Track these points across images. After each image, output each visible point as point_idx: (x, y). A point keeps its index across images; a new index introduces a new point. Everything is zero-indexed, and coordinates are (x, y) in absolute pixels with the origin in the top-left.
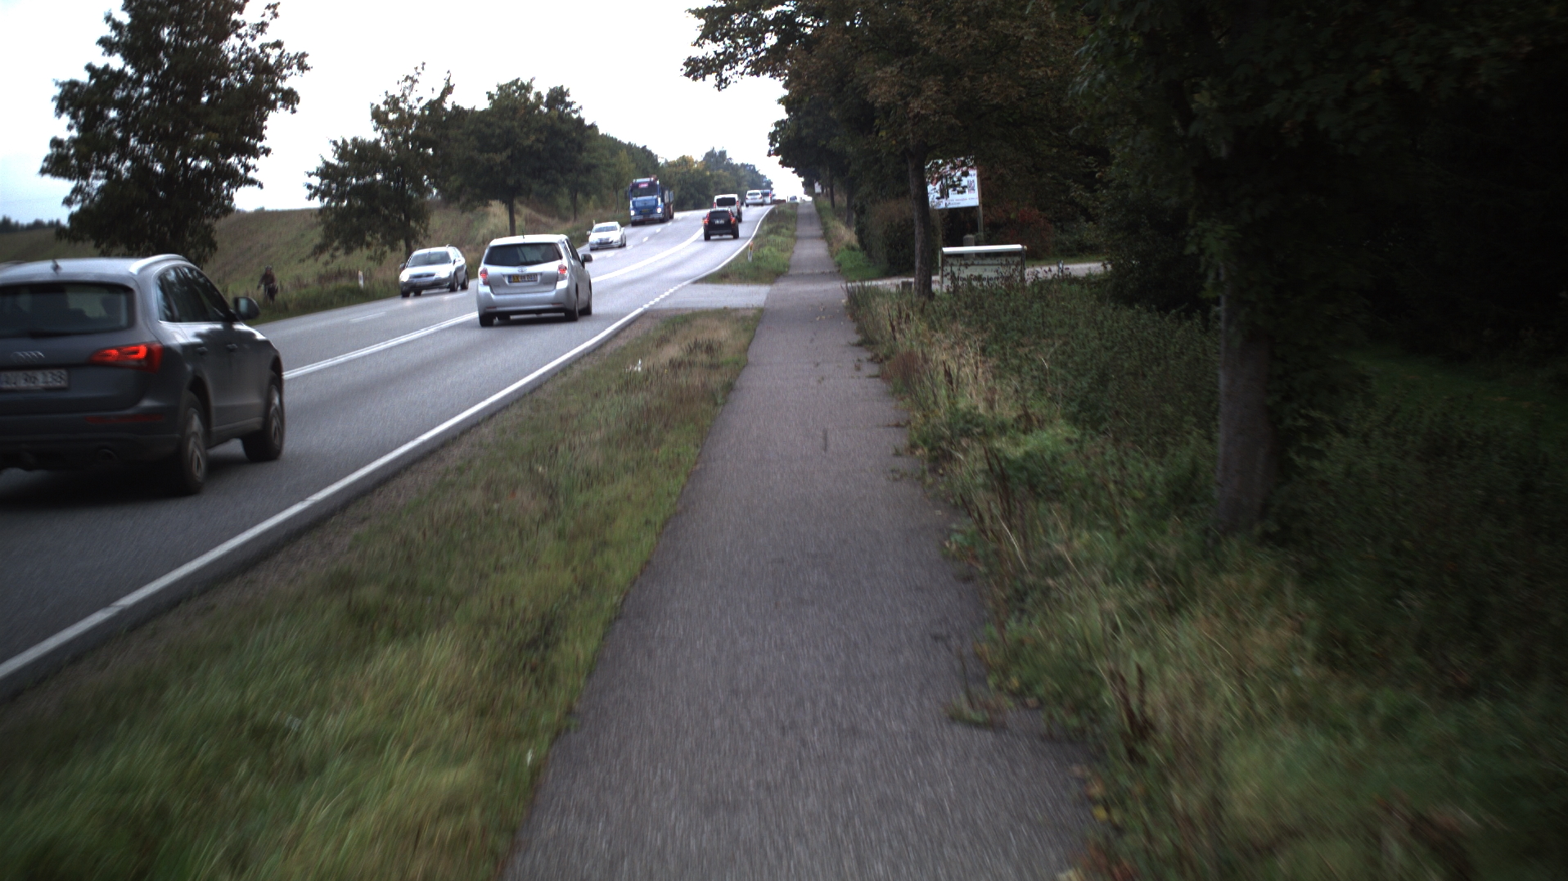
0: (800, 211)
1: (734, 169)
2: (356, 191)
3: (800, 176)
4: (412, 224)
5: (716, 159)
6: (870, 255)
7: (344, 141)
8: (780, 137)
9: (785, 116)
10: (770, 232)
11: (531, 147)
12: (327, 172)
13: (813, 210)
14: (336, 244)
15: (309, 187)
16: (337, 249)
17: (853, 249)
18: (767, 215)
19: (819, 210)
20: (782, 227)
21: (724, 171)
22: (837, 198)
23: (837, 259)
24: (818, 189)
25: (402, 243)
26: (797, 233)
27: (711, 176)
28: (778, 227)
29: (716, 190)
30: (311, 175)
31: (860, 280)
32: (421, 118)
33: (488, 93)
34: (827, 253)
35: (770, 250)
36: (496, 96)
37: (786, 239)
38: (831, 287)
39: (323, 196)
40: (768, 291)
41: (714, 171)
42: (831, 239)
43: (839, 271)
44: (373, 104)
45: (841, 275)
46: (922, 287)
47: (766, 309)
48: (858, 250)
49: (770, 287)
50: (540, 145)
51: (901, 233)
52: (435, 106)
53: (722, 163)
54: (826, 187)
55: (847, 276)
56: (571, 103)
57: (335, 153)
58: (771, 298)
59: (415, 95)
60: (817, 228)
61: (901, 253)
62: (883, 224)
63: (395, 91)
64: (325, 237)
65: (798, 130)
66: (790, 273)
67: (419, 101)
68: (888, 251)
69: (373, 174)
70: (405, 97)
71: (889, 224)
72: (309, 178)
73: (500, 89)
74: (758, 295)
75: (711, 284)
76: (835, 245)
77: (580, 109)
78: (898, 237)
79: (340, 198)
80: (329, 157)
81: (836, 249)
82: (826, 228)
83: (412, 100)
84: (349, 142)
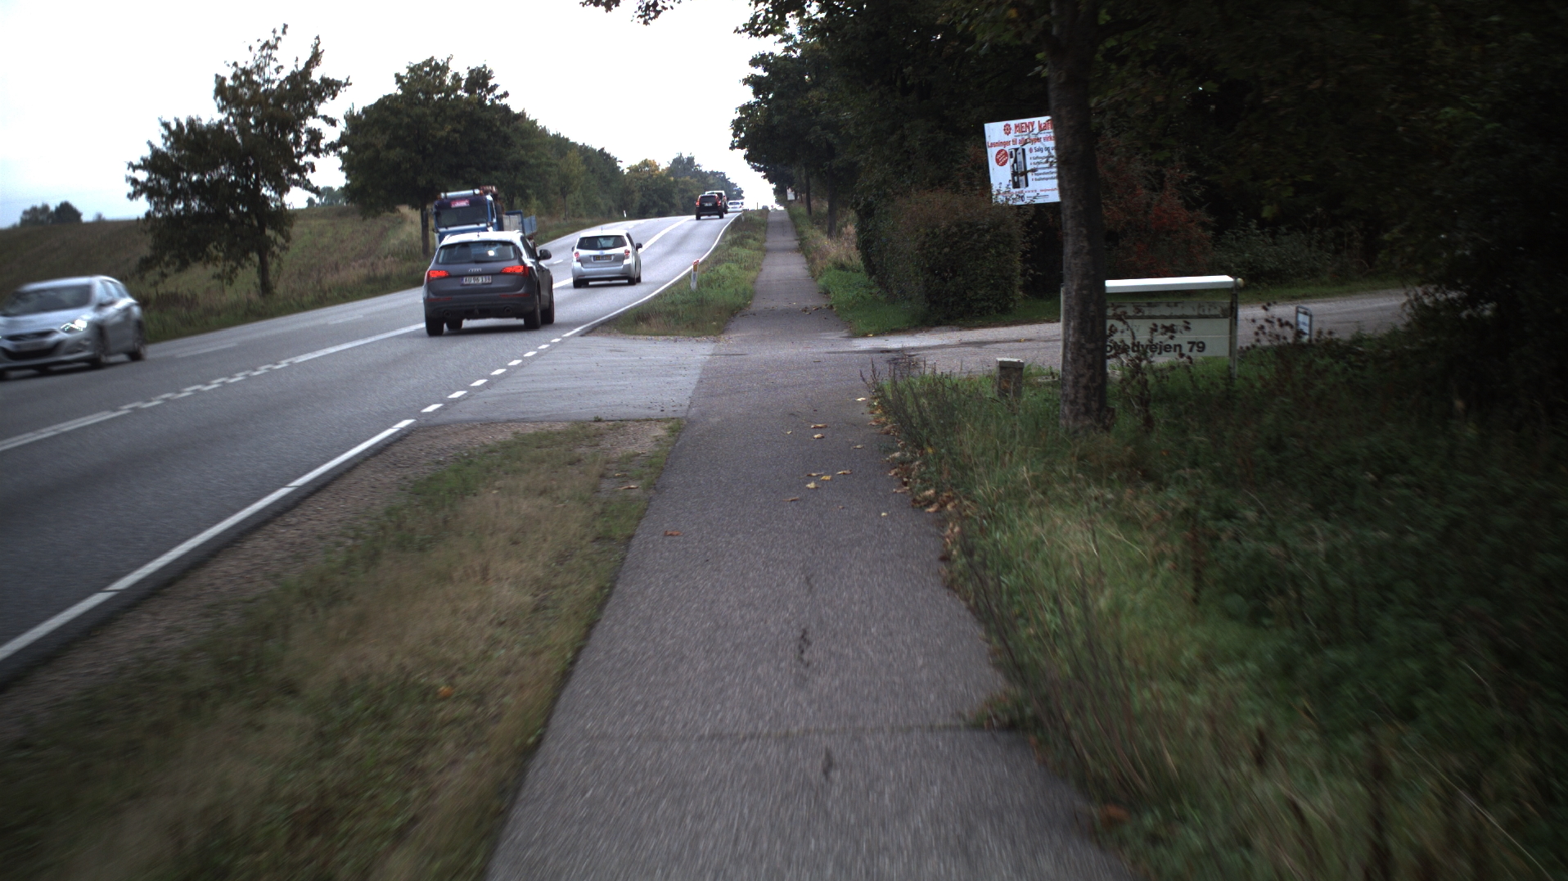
0: (771, 218)
1: (702, 176)
2: (198, 189)
3: (771, 182)
4: (269, 232)
5: (683, 165)
6: (882, 283)
7: (179, 125)
8: (747, 126)
9: (753, 99)
10: (734, 243)
11: (446, 139)
12: (156, 163)
13: (786, 217)
14: (167, 258)
15: (134, 182)
16: (167, 265)
17: (842, 267)
18: (732, 223)
19: (793, 218)
20: (749, 238)
21: (691, 178)
22: (814, 203)
23: (821, 282)
24: (791, 196)
25: (255, 257)
26: (767, 245)
27: (676, 181)
28: (743, 237)
29: (683, 197)
30: (135, 168)
31: (877, 334)
32: (280, 95)
33: (397, 75)
34: (806, 273)
35: (729, 268)
36: (407, 78)
37: (752, 252)
38: (826, 350)
39: (150, 198)
40: (708, 357)
41: (680, 177)
42: (810, 253)
43: (831, 307)
44: (217, 76)
45: (838, 316)
46: (1082, 393)
47: (689, 421)
48: (853, 270)
49: (713, 345)
50: (457, 135)
51: (951, 248)
52: (299, 79)
53: (689, 170)
54: (801, 193)
55: (849, 322)
56: (495, 87)
57: (166, 139)
58: (710, 382)
59: (273, 65)
60: (792, 238)
61: (949, 284)
62: (918, 231)
63: (247, 61)
64: (154, 248)
65: (769, 114)
66: (753, 309)
67: (278, 73)
68: (928, 280)
69: (216, 166)
70: (260, 69)
71: (928, 231)
72: (134, 171)
73: (411, 70)
74: (683, 372)
75: (615, 335)
76: (818, 261)
77: (506, 94)
78: (946, 255)
79: (172, 199)
80: (160, 144)
81: (819, 268)
82: (803, 240)
83: (269, 72)
84: (184, 124)
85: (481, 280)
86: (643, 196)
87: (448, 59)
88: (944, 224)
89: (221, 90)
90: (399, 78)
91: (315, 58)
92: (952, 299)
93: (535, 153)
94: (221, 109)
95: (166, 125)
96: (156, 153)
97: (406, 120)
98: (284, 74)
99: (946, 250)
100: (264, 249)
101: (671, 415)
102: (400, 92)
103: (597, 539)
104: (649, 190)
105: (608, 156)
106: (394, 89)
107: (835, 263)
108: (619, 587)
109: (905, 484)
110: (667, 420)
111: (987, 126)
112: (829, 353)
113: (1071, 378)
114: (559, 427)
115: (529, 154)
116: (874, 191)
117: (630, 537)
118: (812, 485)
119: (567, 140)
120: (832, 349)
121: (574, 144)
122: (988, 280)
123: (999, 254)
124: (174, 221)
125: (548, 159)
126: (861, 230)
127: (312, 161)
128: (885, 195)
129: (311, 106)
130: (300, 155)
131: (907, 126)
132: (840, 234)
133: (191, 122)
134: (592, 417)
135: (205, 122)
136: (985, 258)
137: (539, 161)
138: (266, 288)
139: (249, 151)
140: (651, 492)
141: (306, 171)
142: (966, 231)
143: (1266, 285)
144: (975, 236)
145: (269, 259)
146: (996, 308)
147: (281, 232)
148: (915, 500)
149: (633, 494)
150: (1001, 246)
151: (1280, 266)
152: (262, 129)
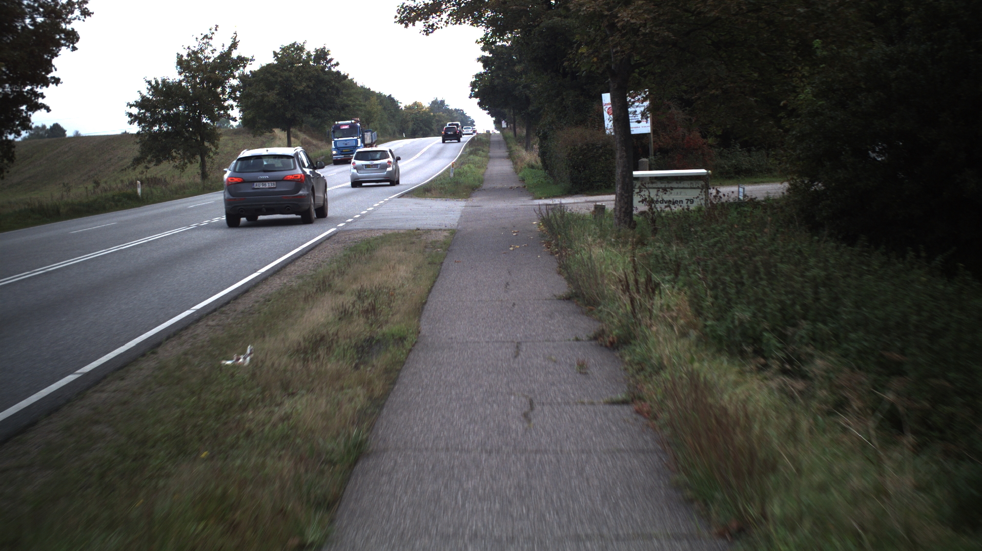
0: (492, 139)
1: (450, 112)
2: (167, 119)
3: (492, 116)
4: (206, 144)
5: (438, 105)
6: (551, 174)
7: (157, 82)
8: (480, 86)
9: (482, 70)
10: (471, 153)
11: (303, 91)
12: (143, 103)
13: (501, 138)
15: (130, 115)
16: (149, 162)
17: (532, 167)
18: (469, 141)
19: (505, 138)
20: (479, 150)
21: (443, 113)
22: (518, 130)
23: (520, 175)
24: (504, 125)
25: (198, 158)
26: (490, 154)
27: (434, 116)
28: (476, 150)
29: (438, 125)
30: (131, 106)
31: (546, 198)
32: (215, 66)
33: (274, 53)
34: (512, 170)
35: (469, 167)
36: (280, 54)
37: (481, 158)
38: (521, 204)
39: (139, 124)
40: (463, 208)
41: (436, 113)
42: (515, 159)
43: (525, 186)
44: (178, 54)
45: (528, 190)
46: (622, 215)
47: (458, 230)
48: (538, 169)
49: (465, 202)
50: (309, 90)
51: (583, 156)
52: (225, 56)
53: (442, 108)
54: (510, 123)
55: (533, 193)
56: (331, 60)
57: (150, 90)
58: (465, 217)
59: (210, 48)
60: (504, 151)
61: (582, 174)
62: (567, 147)
63: (195, 46)
64: (142, 153)
65: (492, 80)
66: (483, 187)
67: (213, 53)
68: (571, 172)
69: (177, 106)
70: (202, 50)
71: (572, 147)
72: (130, 108)
73: (283, 49)
74: (453, 213)
75: (415, 198)
76: (519, 163)
77: (337, 64)
78: (580, 159)
79: (153, 124)
80: (145, 93)
81: (520, 167)
82: (511, 151)
83: (207, 52)
84: (160, 83)
85: (268, 185)
86: (414, 124)
87: (304, 43)
88: (580, 144)
89: (180, 62)
90: (275, 54)
91: (234, 45)
92: (583, 181)
93: (352, 98)
94: (180, 73)
95: (149, 83)
96: (143, 97)
97: (280, 79)
98: (217, 54)
99: (581, 157)
100: (204, 153)
101: (450, 228)
102: (276, 62)
103: (429, 263)
104: (417, 120)
105: (393, 99)
106: (272, 60)
107: (528, 165)
108: (441, 274)
109: (549, 248)
110: (449, 230)
111: (603, 95)
112: (522, 205)
113: (618, 208)
114: (402, 231)
115: (349, 99)
116: (548, 126)
117: (442, 263)
118: (511, 249)
119: (369, 89)
120: (524, 204)
121: (373, 92)
122: (601, 172)
123: (607, 159)
124: (155, 136)
125: (360, 102)
126: (541, 147)
127: (232, 104)
128: (552, 129)
129: (232, 72)
130: (225, 100)
131: (564, 93)
132: (532, 148)
133: (164, 81)
134: (415, 228)
135: (171, 81)
136: (599, 161)
137: (354, 103)
138: (204, 175)
139: (196, 98)
140: (447, 252)
141: (228, 109)
142: (590, 148)
143: (743, 177)
144: (595, 150)
145: (206, 159)
146: (605, 186)
147: (213, 143)
148: (551, 253)
149: (440, 252)
150: (608, 156)
151: (751, 167)
152: (203, 85)
